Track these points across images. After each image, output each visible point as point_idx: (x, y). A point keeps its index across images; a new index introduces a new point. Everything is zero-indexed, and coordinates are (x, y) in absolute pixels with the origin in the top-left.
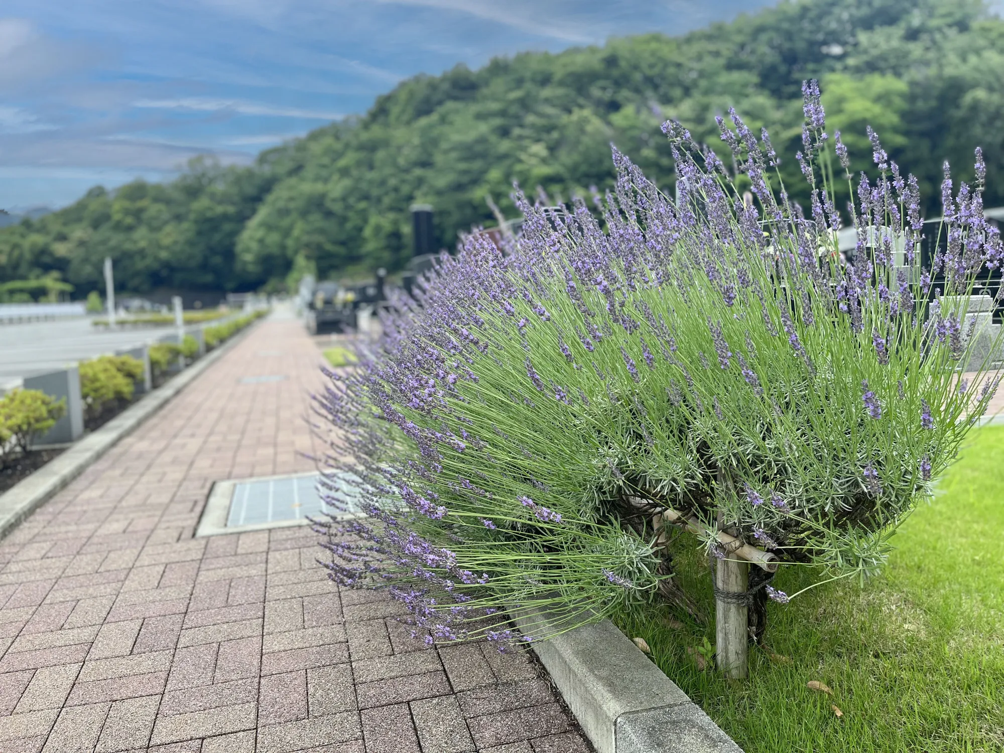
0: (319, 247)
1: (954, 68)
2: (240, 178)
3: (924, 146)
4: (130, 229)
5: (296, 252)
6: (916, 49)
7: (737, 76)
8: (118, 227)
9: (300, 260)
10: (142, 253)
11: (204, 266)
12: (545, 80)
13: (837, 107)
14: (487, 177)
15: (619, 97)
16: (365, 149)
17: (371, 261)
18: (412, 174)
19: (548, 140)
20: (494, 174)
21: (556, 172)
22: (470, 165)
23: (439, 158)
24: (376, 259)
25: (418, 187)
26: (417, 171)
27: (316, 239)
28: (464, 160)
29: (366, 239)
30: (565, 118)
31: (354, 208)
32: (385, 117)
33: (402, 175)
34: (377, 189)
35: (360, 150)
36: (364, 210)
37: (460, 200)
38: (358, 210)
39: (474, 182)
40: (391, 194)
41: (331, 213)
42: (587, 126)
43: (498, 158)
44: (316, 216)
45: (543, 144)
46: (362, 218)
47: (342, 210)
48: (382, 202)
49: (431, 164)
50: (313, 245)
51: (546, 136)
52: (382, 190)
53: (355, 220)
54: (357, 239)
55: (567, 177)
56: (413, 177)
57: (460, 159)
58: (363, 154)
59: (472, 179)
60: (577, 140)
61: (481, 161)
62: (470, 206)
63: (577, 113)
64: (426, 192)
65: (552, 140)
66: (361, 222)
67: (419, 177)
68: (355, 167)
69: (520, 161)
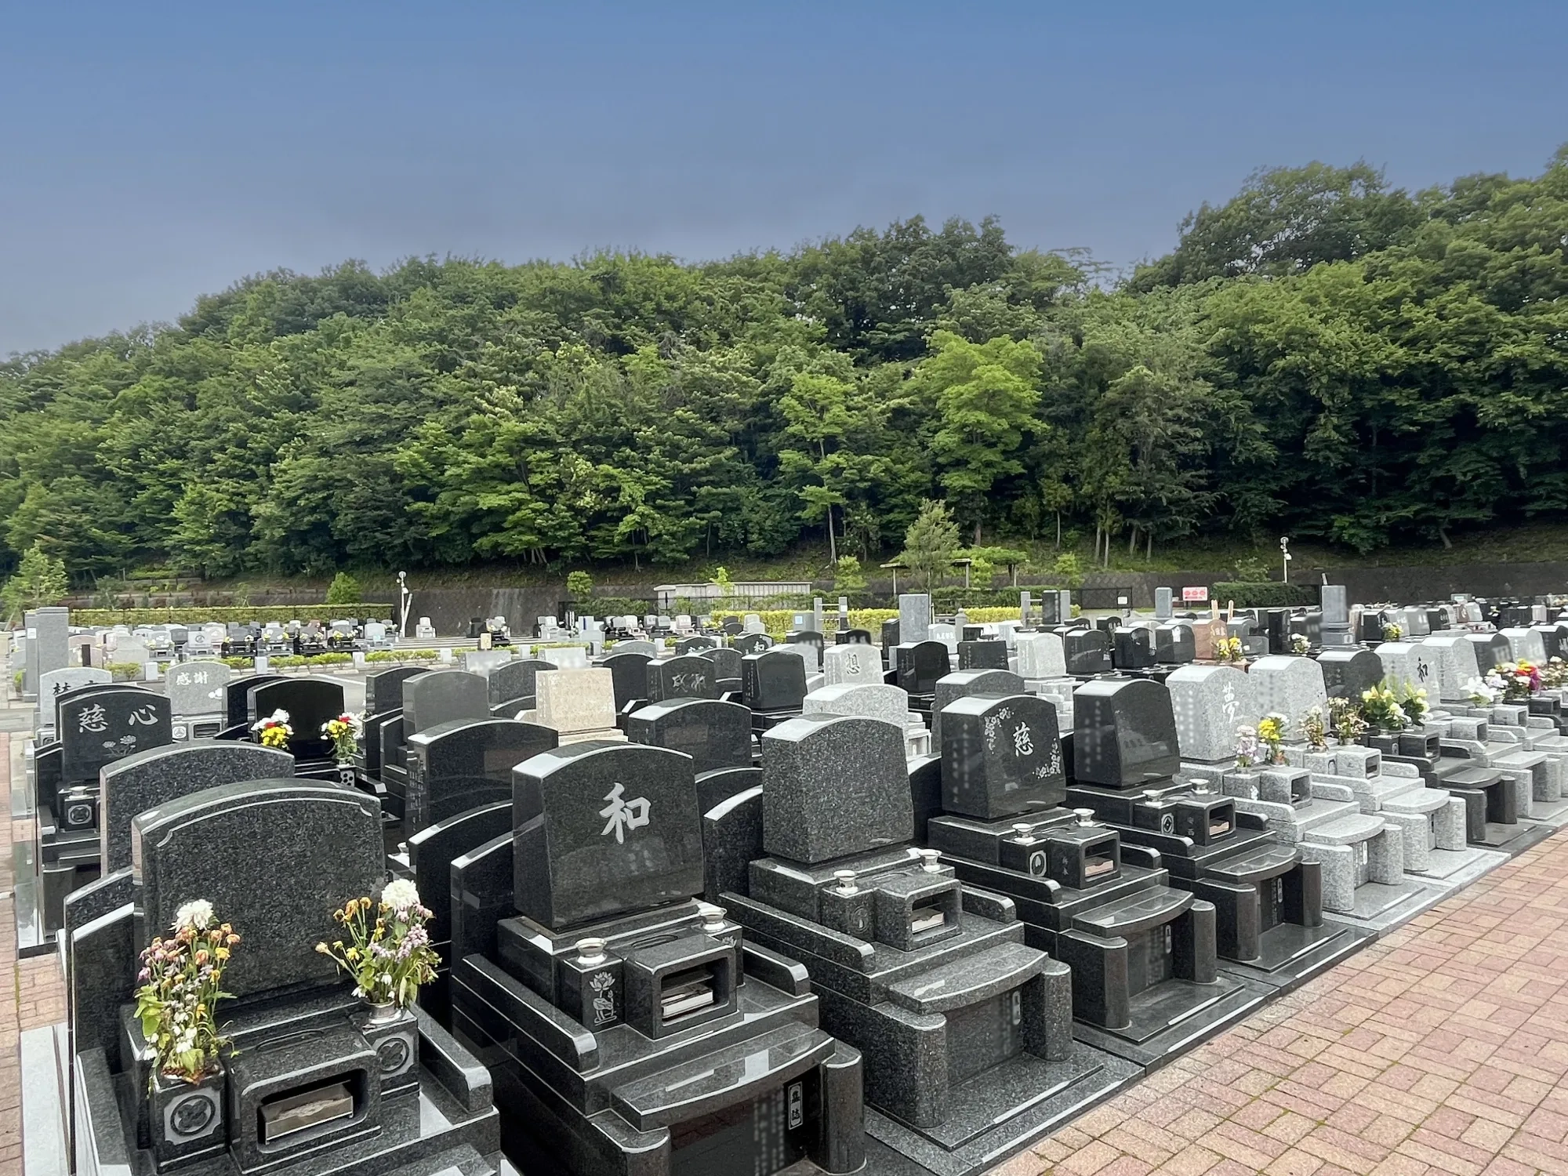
3: (1062, 440)
5: (28, 540)
9: (34, 555)
14: (419, 430)
15: (626, 335)
16: (180, 374)
17: (183, 560)
18: (276, 419)
19: (523, 385)
20: (433, 426)
21: (540, 431)
22: (390, 410)
23: (327, 396)
24: (195, 555)
25: (288, 440)
26: (286, 415)
27: (70, 518)
28: (376, 402)
29: (175, 522)
30: (547, 354)
31: (154, 470)
32: (221, 331)
33: (255, 421)
34: (200, 439)
35: (168, 376)
36: (174, 474)
37: (367, 464)
38: (162, 474)
39: (396, 436)
40: (231, 449)
41: (110, 476)
42: (585, 369)
43: (440, 404)
44: (77, 478)
45: (514, 388)
46: (172, 487)
47: (128, 471)
48: (213, 462)
49: (312, 406)
50: (62, 527)
51: (515, 377)
52: (212, 442)
53: (156, 489)
54: (159, 521)
55: (559, 439)
56: (278, 425)
57: (368, 399)
58: (176, 381)
59: (390, 433)
60: (570, 389)
61: (406, 406)
62: (385, 473)
63: (568, 350)
64: (304, 449)
65: (528, 385)
66: (170, 492)
67: (290, 423)
68: (155, 400)
69: (479, 410)
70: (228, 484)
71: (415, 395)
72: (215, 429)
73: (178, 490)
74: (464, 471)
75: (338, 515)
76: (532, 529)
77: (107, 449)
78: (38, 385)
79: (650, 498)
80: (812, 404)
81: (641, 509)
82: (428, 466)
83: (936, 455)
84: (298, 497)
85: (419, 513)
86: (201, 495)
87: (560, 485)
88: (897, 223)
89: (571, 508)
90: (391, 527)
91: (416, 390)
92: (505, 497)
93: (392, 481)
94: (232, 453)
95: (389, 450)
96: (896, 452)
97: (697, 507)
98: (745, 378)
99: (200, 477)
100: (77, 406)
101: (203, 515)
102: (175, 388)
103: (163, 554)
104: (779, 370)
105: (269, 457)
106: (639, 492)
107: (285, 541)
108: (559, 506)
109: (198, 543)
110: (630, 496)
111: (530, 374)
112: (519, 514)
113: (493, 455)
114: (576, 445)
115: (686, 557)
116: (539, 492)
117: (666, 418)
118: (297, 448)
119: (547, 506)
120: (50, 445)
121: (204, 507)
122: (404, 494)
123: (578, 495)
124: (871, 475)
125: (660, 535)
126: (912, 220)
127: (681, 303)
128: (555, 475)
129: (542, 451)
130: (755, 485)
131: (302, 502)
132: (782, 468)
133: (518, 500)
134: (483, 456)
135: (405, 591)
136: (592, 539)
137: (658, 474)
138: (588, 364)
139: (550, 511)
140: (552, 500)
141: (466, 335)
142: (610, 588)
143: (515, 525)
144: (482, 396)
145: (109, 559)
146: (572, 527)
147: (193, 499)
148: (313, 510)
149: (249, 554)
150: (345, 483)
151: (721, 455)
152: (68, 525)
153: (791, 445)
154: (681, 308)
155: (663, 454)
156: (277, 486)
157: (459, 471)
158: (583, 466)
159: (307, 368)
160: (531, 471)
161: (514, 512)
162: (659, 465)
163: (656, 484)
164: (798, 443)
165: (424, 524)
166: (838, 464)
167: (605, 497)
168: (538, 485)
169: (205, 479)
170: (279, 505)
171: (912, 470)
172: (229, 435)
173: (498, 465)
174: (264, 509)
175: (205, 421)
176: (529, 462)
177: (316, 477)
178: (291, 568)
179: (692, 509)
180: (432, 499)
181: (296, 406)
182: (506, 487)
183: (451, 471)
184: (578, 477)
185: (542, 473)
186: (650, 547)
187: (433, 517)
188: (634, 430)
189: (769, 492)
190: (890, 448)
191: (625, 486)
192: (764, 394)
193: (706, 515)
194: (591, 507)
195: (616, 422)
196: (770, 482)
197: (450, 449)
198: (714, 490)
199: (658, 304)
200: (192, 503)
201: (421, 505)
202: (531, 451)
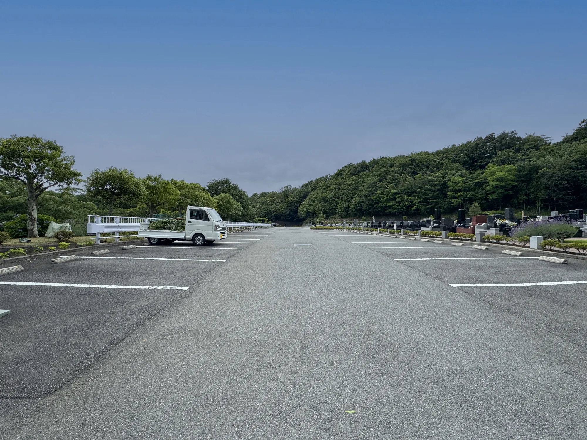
0: (324, 210)
1: (534, 162)
2: (299, 191)
3: (524, 186)
4: (271, 205)
6: (519, 156)
7: (456, 165)
8: (268, 204)
10: (274, 211)
11: (289, 215)
13: (493, 173)
14: (376, 193)
15: (416, 170)
17: (339, 214)
19: (395, 183)
20: (379, 192)
21: (398, 191)
22: (371, 189)
23: (361, 187)
25: (355, 195)
27: (323, 208)
29: (338, 209)
30: (400, 177)
31: (334, 200)
32: (341, 176)
35: (335, 185)
42: (407, 179)
43: (380, 188)
47: (331, 201)
48: (343, 199)
49: (359, 189)
52: (343, 196)
53: (335, 203)
54: (335, 208)
55: (402, 193)
57: (368, 188)
59: (372, 193)
60: (404, 183)
62: (371, 200)
63: (404, 175)
67: (355, 192)
69: (387, 189)
70: (346, 202)
71: (375, 187)
73: (338, 203)
76: (396, 209)
77: (328, 197)
79: (419, 203)
80: (455, 183)
81: (417, 205)
82: (378, 199)
83: (487, 191)
84: (357, 204)
85: (376, 206)
86: (342, 204)
87: (402, 201)
88: (487, 135)
89: (403, 205)
90: (372, 209)
92: (391, 203)
94: (346, 197)
95: (371, 196)
96: (476, 191)
98: (440, 179)
99: (341, 201)
100: (322, 190)
101: (342, 207)
103: (336, 213)
104: (448, 176)
105: (352, 198)
107: (354, 211)
109: (341, 212)
110: (415, 202)
114: (405, 194)
115: (427, 213)
117: (423, 187)
122: (374, 203)
123: (405, 202)
124: (468, 197)
125: (421, 209)
126: (491, 135)
127: (428, 162)
129: (398, 195)
130: (443, 199)
132: (448, 196)
133: (394, 204)
134: (388, 196)
135: (374, 219)
136: (408, 210)
140: (400, 203)
141: (385, 174)
142: (411, 219)
143: (393, 208)
144: (387, 186)
145: (328, 214)
146: (404, 208)
148: (359, 206)
149: (349, 213)
150: (364, 202)
151: (434, 194)
159: (358, 183)
162: (421, 196)
163: (420, 200)
164: (452, 191)
166: (461, 195)
167: (410, 203)
170: (354, 205)
171: (480, 195)
173: (390, 198)
175: (342, 192)
176: (396, 197)
177: (360, 201)
178: (356, 216)
179: (428, 204)
180: (379, 204)
181: (355, 189)
183: (382, 199)
184: (405, 199)
185: (398, 199)
186: (419, 212)
187: (379, 207)
188: (416, 190)
189: (446, 200)
192: (445, 181)
193: (431, 205)
194: (408, 205)
195: (412, 189)
197: (382, 195)
198: (433, 201)
199: (423, 163)
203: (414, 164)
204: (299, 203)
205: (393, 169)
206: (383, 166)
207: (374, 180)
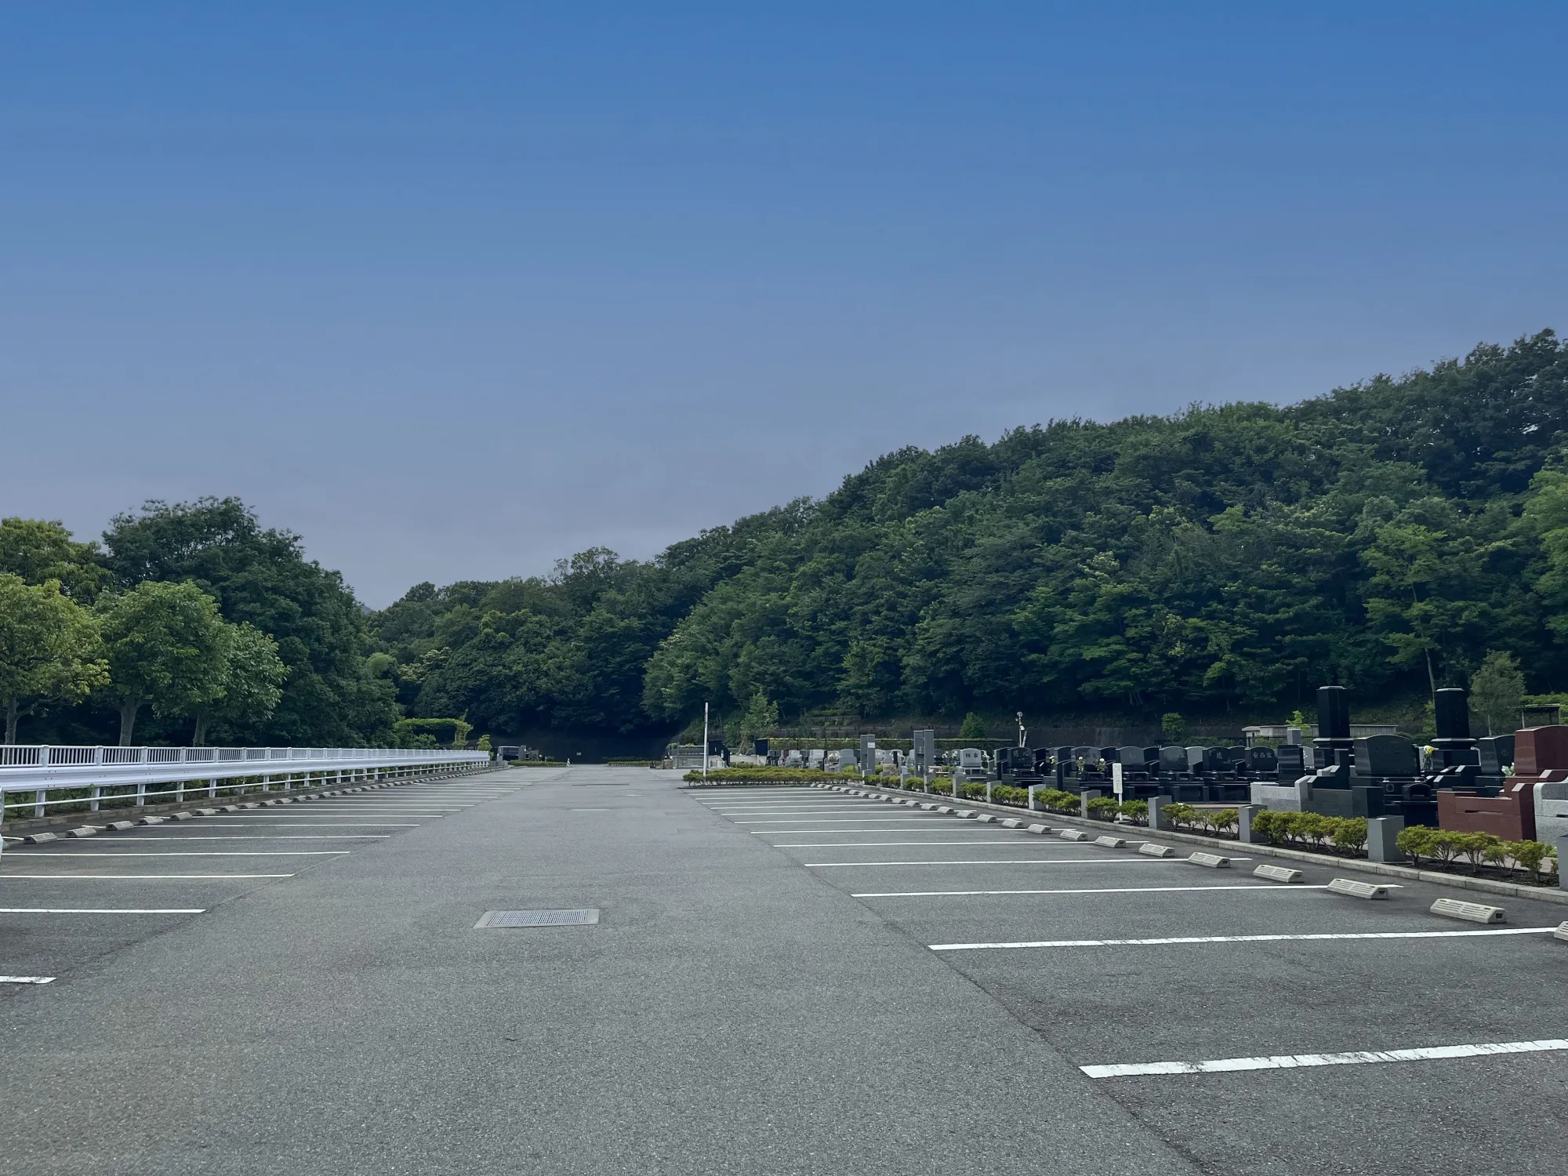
8: (486, 646)
11: (596, 702)
12: (1102, 465)
14: (1032, 594)
15: (1216, 491)
16: (840, 549)
17: (850, 700)
18: (918, 587)
19: (1119, 548)
20: (1042, 591)
21: (1135, 589)
22: (1007, 578)
23: (957, 567)
24: (858, 697)
25: (927, 603)
26: (925, 584)
27: (772, 668)
28: (997, 571)
29: (845, 671)
30: (1141, 518)
31: (827, 630)
32: (863, 507)
33: (901, 588)
34: (862, 604)
35: (832, 551)
36: (841, 632)
37: (991, 623)
38: (833, 632)
39: (1012, 600)
40: (885, 613)
41: (795, 634)
42: (1176, 530)
43: (1049, 570)
44: (772, 638)
45: (1111, 553)
46: (839, 643)
47: (809, 631)
48: (870, 622)
49: (944, 574)
50: (767, 676)
51: (1113, 541)
52: (870, 606)
53: (829, 644)
54: (830, 670)
55: (1152, 597)
56: (920, 591)
57: (991, 569)
58: (838, 557)
59: (1008, 596)
60: (1162, 548)
61: (1022, 573)
62: (1006, 631)
63: (1160, 513)
64: (940, 611)
65: (1124, 548)
66: (838, 647)
67: (928, 590)
68: (826, 574)
69: (1083, 575)
70: (882, 640)
71: (1026, 564)
72: (872, 595)
73: (845, 644)
74: (1071, 627)
75: (967, 665)
76: (1128, 677)
77: (794, 614)
78: (726, 559)
79: (1236, 647)
80: (1399, 553)
81: (1227, 657)
82: (1040, 624)
83: (1543, 598)
84: (937, 651)
85: (1033, 662)
86: (863, 649)
87: (1153, 637)
88: (1523, 340)
89: (1163, 656)
90: (1009, 675)
91: (1029, 559)
92: (1105, 649)
93: (1010, 637)
94: (886, 616)
95: (1008, 611)
96: (1495, 596)
97: (1283, 654)
98: (1327, 533)
99: (861, 635)
100: (766, 578)
101: (865, 666)
102: (838, 563)
103: (834, 695)
104: (1365, 522)
105: (914, 619)
106: (1225, 640)
107: (925, 685)
108: (1153, 655)
109: (861, 687)
110: (1218, 645)
111: (1126, 537)
112: (1115, 664)
113: (1094, 613)
114: (1167, 602)
115: (1274, 700)
116: (1136, 644)
117: (1251, 572)
118: (935, 611)
119: (1140, 655)
120: (755, 612)
121: (865, 658)
122: (1021, 647)
123: (1170, 645)
124: (1462, 622)
125: (1247, 680)
126: (1538, 337)
127: (1271, 454)
128: (1148, 629)
129: (1137, 609)
130: (1345, 631)
131: (940, 655)
132: (1368, 616)
133: (1116, 651)
134: (1086, 614)
135: (1022, 728)
136: (1181, 683)
137: (1245, 624)
138: (1179, 524)
139: (1144, 660)
140: (1146, 650)
141: (1069, 506)
142: (1203, 728)
143: (1113, 672)
144: (1083, 561)
145: (796, 700)
146: (1165, 674)
147: (858, 653)
148: (948, 661)
149: (898, 696)
150: (973, 639)
151: (1306, 605)
152: (771, 675)
153: (1379, 592)
154: (1271, 459)
155: (1250, 606)
156: (921, 642)
157: (1066, 628)
158: (1173, 620)
159: (940, 544)
160: (1127, 626)
161: (1111, 663)
162: (1246, 616)
163: (1240, 633)
164: (1384, 591)
165: (1037, 672)
166: (1426, 611)
167: (1194, 647)
168: (1133, 638)
169: (865, 637)
170: (923, 656)
171: (1514, 613)
172: (882, 601)
173: (1098, 621)
174: (912, 660)
175: (864, 590)
176: (1125, 618)
177: (951, 635)
178: (929, 709)
179: (1279, 656)
180: (1043, 650)
181: (930, 574)
182: (1106, 641)
183: (1059, 628)
184: (1169, 629)
185: (1136, 627)
186: (1238, 691)
187: (1044, 666)
188: (1220, 586)
189: (1360, 637)
190: (1490, 591)
191: (1212, 636)
192: (1351, 544)
193: (1292, 661)
194: (1182, 656)
195: (1203, 578)
196: (1362, 628)
197: (1058, 609)
198: (1300, 638)
199: (1249, 457)
200: (856, 656)
201: (1034, 656)
202: (1127, 608)
203: (1206, 457)
204: (651, 638)
205: (1106, 481)
206: (1063, 467)
207: (1021, 530)
